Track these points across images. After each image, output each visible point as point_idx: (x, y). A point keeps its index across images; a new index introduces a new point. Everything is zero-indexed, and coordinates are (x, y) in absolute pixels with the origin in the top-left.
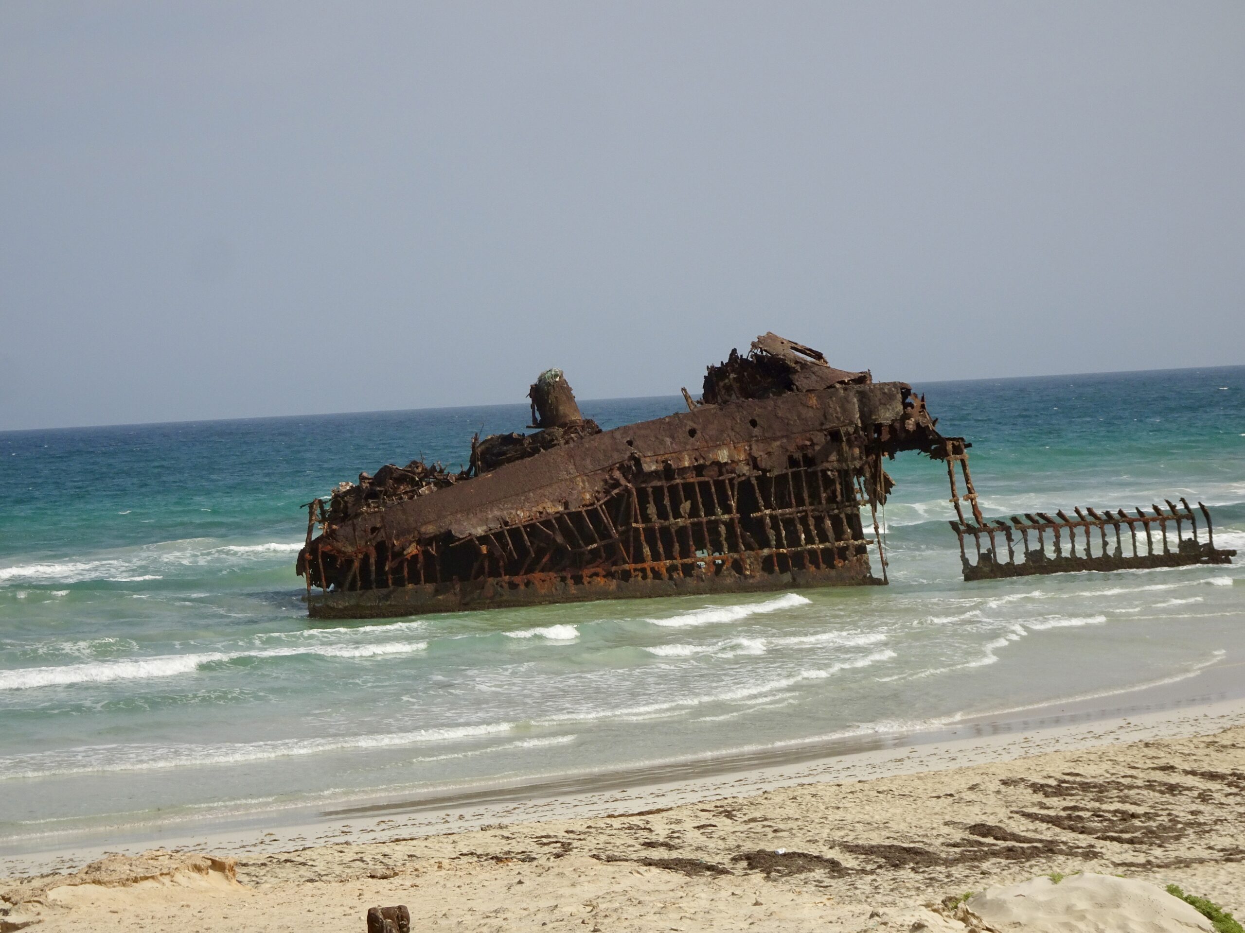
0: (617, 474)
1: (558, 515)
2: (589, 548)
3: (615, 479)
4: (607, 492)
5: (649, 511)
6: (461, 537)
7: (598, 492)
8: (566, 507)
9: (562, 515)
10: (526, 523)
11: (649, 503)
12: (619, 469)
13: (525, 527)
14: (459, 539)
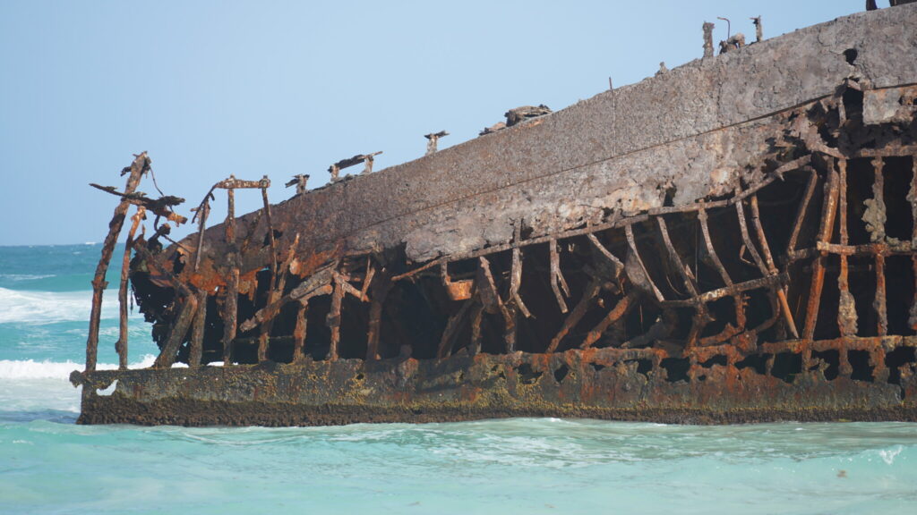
0: (804, 128)
1: (644, 217)
2: (706, 297)
3: (794, 140)
4: (769, 167)
5: (867, 216)
6: (420, 260)
7: (750, 168)
8: (668, 201)
9: (653, 218)
10: (567, 235)
11: (872, 196)
12: (810, 114)
13: (563, 242)
14: (416, 265)
